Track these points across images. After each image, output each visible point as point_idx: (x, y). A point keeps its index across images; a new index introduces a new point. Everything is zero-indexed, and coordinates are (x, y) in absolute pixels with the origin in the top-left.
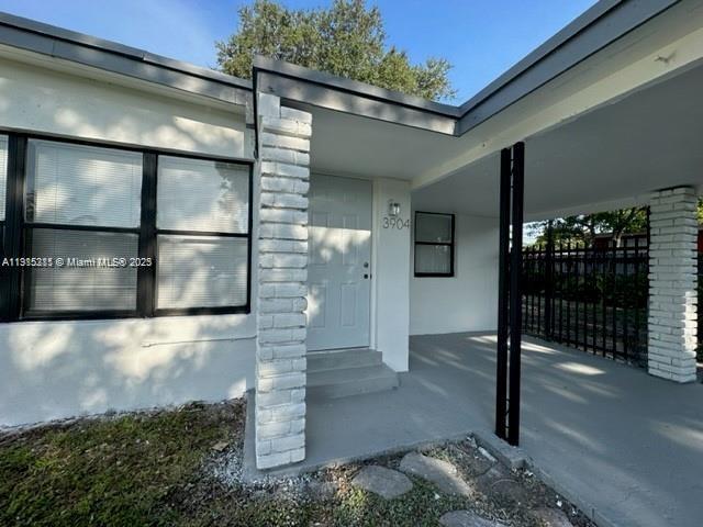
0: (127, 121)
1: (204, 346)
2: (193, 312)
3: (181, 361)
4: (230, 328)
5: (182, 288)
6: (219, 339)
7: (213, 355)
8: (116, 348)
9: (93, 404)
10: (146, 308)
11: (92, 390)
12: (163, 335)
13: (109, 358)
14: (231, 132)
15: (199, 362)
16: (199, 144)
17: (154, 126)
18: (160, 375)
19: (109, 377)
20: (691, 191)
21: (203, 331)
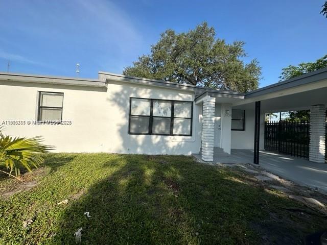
0: (170, 95)
1: (183, 143)
2: (180, 135)
3: (179, 146)
4: (188, 139)
5: (177, 130)
6: (186, 142)
7: (185, 144)
8: (168, 141)
9: (164, 152)
10: (171, 134)
11: (163, 149)
12: (176, 140)
13: (166, 143)
14: (189, 96)
15: (182, 146)
16: (183, 99)
17: (175, 96)
18: (175, 148)
19: (166, 147)
20: (323, 106)
21: (183, 139)
